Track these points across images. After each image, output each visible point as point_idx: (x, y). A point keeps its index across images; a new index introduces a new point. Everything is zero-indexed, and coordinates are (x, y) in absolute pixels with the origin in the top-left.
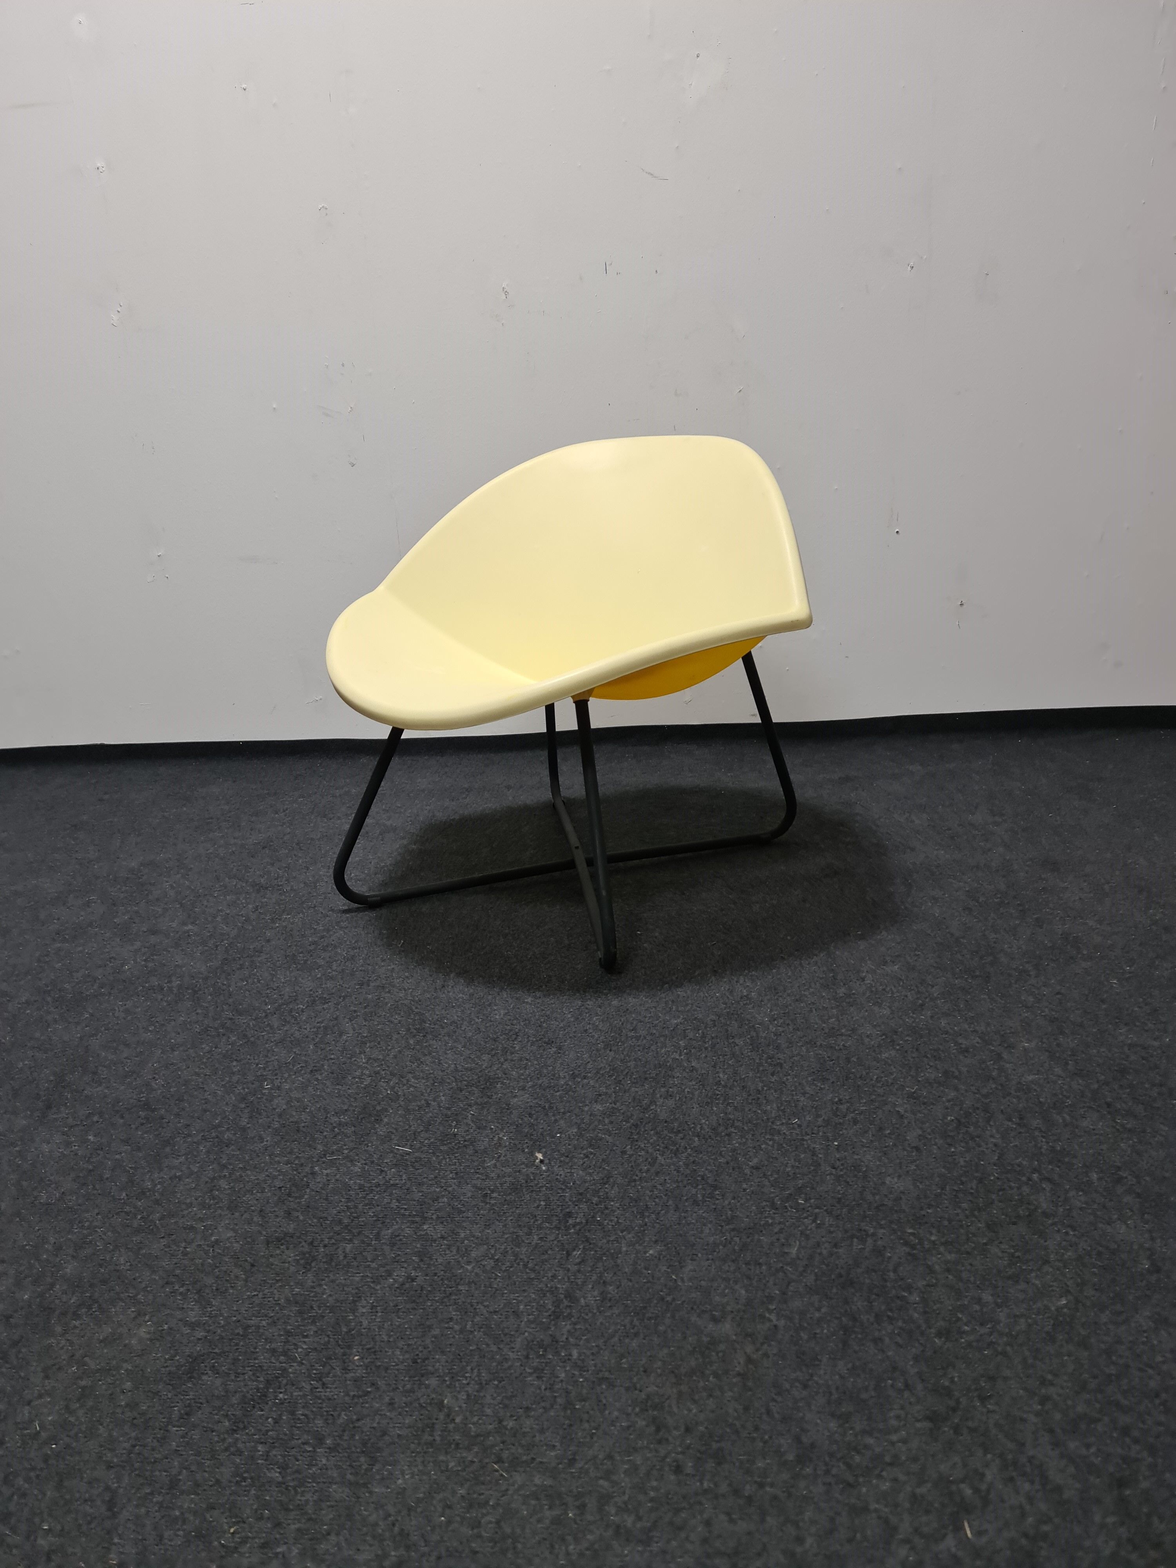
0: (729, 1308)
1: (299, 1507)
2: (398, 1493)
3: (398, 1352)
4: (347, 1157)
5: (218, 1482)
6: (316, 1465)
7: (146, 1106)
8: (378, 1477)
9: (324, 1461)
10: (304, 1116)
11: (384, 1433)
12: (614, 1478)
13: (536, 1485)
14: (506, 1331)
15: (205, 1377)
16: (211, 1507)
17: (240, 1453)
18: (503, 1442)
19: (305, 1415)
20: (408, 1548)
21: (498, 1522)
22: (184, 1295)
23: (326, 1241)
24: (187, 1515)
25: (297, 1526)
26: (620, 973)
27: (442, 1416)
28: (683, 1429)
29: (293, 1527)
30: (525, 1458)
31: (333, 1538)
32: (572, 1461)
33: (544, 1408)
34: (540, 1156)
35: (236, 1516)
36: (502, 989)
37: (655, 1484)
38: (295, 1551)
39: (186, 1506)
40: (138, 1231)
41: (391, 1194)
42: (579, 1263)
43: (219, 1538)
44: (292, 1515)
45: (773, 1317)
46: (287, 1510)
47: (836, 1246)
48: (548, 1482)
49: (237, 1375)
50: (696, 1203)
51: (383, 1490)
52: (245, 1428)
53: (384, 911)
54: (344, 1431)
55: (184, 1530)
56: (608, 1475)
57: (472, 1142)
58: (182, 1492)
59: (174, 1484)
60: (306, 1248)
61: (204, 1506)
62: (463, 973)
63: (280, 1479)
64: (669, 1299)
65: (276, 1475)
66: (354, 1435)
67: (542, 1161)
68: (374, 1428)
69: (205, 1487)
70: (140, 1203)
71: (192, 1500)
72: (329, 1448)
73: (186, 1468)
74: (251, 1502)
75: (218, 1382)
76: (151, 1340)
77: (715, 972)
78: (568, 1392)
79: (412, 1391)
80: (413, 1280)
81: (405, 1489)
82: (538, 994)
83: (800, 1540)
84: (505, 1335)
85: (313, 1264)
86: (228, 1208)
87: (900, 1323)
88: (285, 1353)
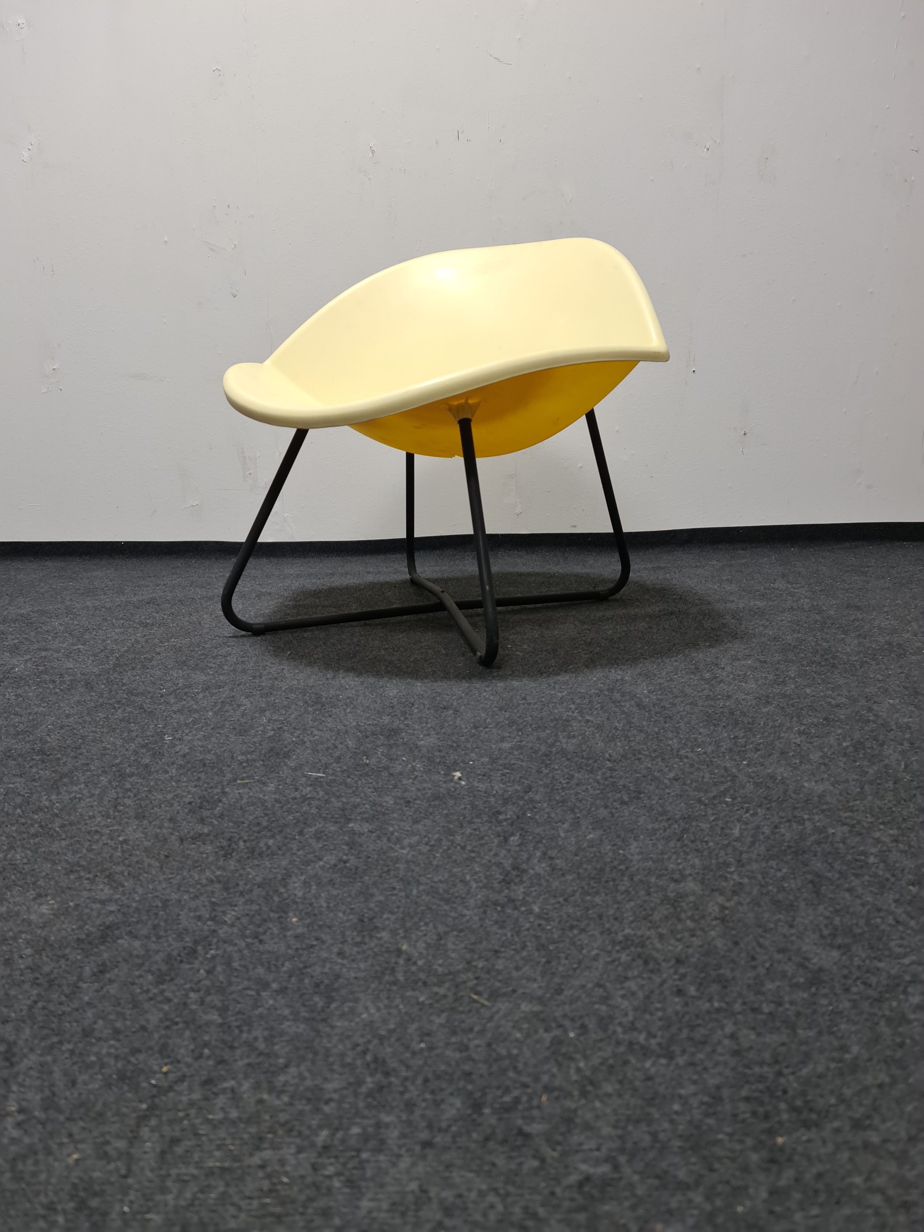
0: (687, 872)
1: (247, 1043)
2: (365, 1025)
3: (341, 915)
4: (258, 781)
5: (143, 1028)
6: (263, 1006)
7: (42, 752)
8: (338, 1013)
9: (271, 1002)
10: (208, 757)
11: (338, 976)
12: (612, 1002)
13: (523, 1012)
14: (456, 895)
15: (120, 941)
16: (136, 1051)
17: (169, 1000)
18: (477, 978)
19: (244, 966)
20: (387, 1074)
21: (489, 1045)
22: (92, 881)
23: (246, 838)
24: (106, 1060)
25: (246, 1061)
26: (499, 668)
27: (401, 962)
28: (673, 961)
29: (240, 1063)
30: (504, 990)
31: (293, 1070)
32: (559, 991)
33: (514, 950)
34: (458, 774)
35: (169, 1057)
36: (390, 679)
37: (658, 1005)
38: (246, 1086)
39: (104, 1051)
40: (35, 835)
41: (309, 804)
42: (519, 845)
43: (148, 1079)
44: (238, 1052)
45: (735, 876)
46: (232, 1048)
47: (776, 827)
48: (537, 1008)
49: (159, 937)
50: (623, 803)
51: (346, 1024)
52: (172, 980)
53: (268, 637)
54: (291, 976)
55: (102, 1074)
56: (605, 999)
57: (386, 768)
58: (99, 1039)
59: (87, 1033)
60: (225, 843)
61: (126, 1050)
62: (349, 670)
63: (220, 1021)
64: (622, 867)
65: (215, 1017)
66: (303, 980)
67: (460, 779)
68: (326, 973)
69: (127, 1033)
70: (36, 817)
71: (111, 1046)
72: (276, 991)
73: (102, 1018)
74: (186, 1043)
75: (137, 944)
76: (54, 915)
77: (587, 667)
78: (537, 938)
79: (363, 943)
80: (345, 862)
81: (372, 1022)
82: (426, 681)
83: (844, 1049)
84: (456, 898)
85: (234, 854)
86: (136, 818)
87: (867, 878)
88: (213, 919)
